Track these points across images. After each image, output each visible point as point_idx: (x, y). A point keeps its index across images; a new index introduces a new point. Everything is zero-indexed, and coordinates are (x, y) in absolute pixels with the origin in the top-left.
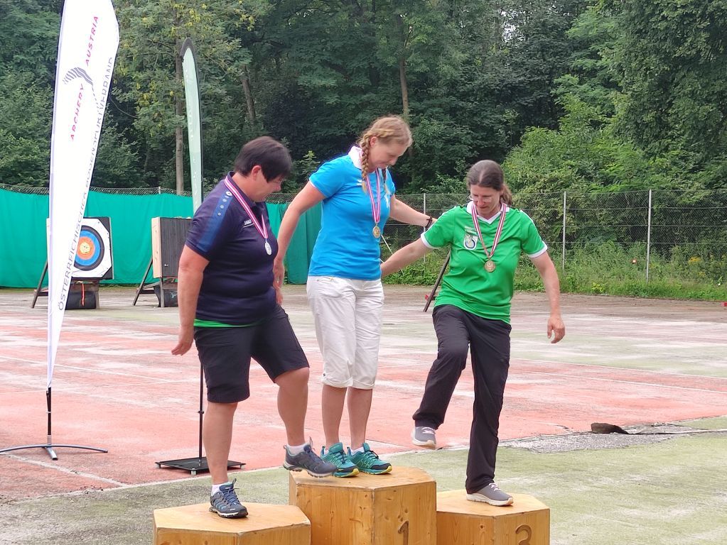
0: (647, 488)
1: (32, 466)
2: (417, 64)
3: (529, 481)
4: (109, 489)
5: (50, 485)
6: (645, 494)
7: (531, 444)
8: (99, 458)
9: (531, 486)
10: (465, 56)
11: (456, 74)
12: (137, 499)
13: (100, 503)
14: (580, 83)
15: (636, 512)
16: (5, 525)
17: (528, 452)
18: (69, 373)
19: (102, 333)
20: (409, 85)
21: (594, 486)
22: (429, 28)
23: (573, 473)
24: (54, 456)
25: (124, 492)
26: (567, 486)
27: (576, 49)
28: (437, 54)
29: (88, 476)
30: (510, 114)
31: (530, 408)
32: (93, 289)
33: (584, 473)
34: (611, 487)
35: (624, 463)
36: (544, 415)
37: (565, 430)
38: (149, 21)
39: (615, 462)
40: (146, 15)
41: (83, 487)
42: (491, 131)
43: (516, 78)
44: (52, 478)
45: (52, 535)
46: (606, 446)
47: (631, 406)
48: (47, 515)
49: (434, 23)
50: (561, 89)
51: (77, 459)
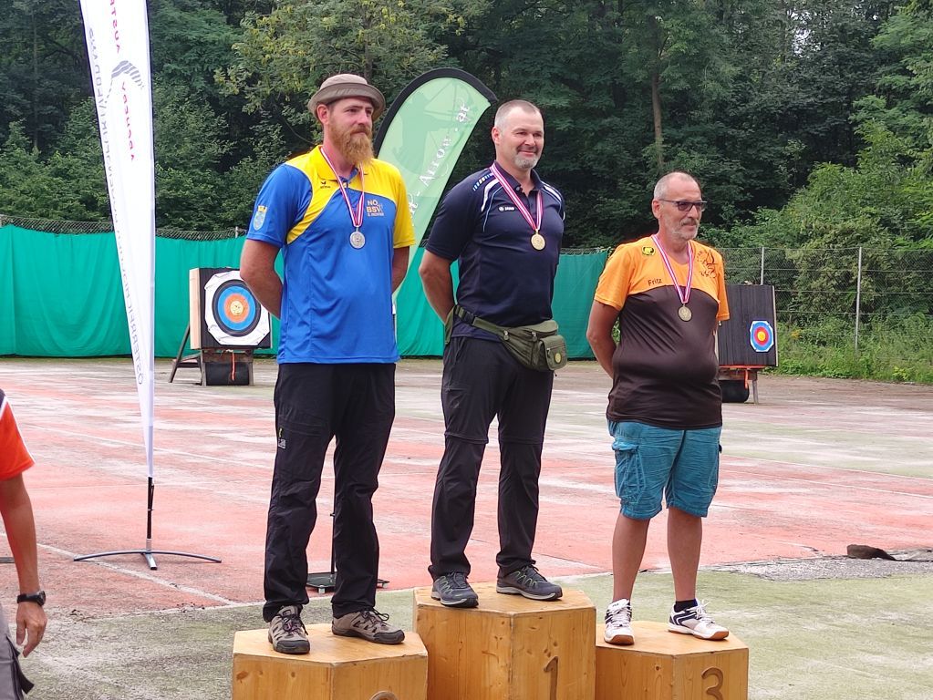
0: (902, 629)
1: (124, 576)
2: (674, 81)
3: (749, 616)
4: (213, 608)
5: (141, 601)
6: (898, 636)
7: (765, 568)
8: (209, 568)
9: (752, 621)
10: (736, 70)
11: (726, 94)
12: (244, 621)
13: (197, 624)
14: (889, 106)
15: (879, 659)
16: (73, 647)
17: (757, 579)
18: (198, 464)
19: (250, 416)
20: (663, 106)
21: (833, 625)
22: (690, 33)
23: (810, 607)
24: (153, 564)
25: (232, 611)
26: (797, 624)
27: (883, 62)
28: (700, 66)
29: (190, 590)
30: (794, 146)
31: (775, 524)
32: (246, 360)
33: (824, 608)
34: (855, 626)
35: (880, 596)
36: (791, 533)
37: (813, 553)
38: (330, 21)
39: (869, 595)
40: (327, 14)
41: (180, 603)
42: (769, 168)
43: (804, 99)
44: (144, 592)
45: (128, 661)
46: (862, 575)
47: (907, 525)
48: (128, 637)
49: (697, 28)
50: (862, 114)
51: (181, 569)
